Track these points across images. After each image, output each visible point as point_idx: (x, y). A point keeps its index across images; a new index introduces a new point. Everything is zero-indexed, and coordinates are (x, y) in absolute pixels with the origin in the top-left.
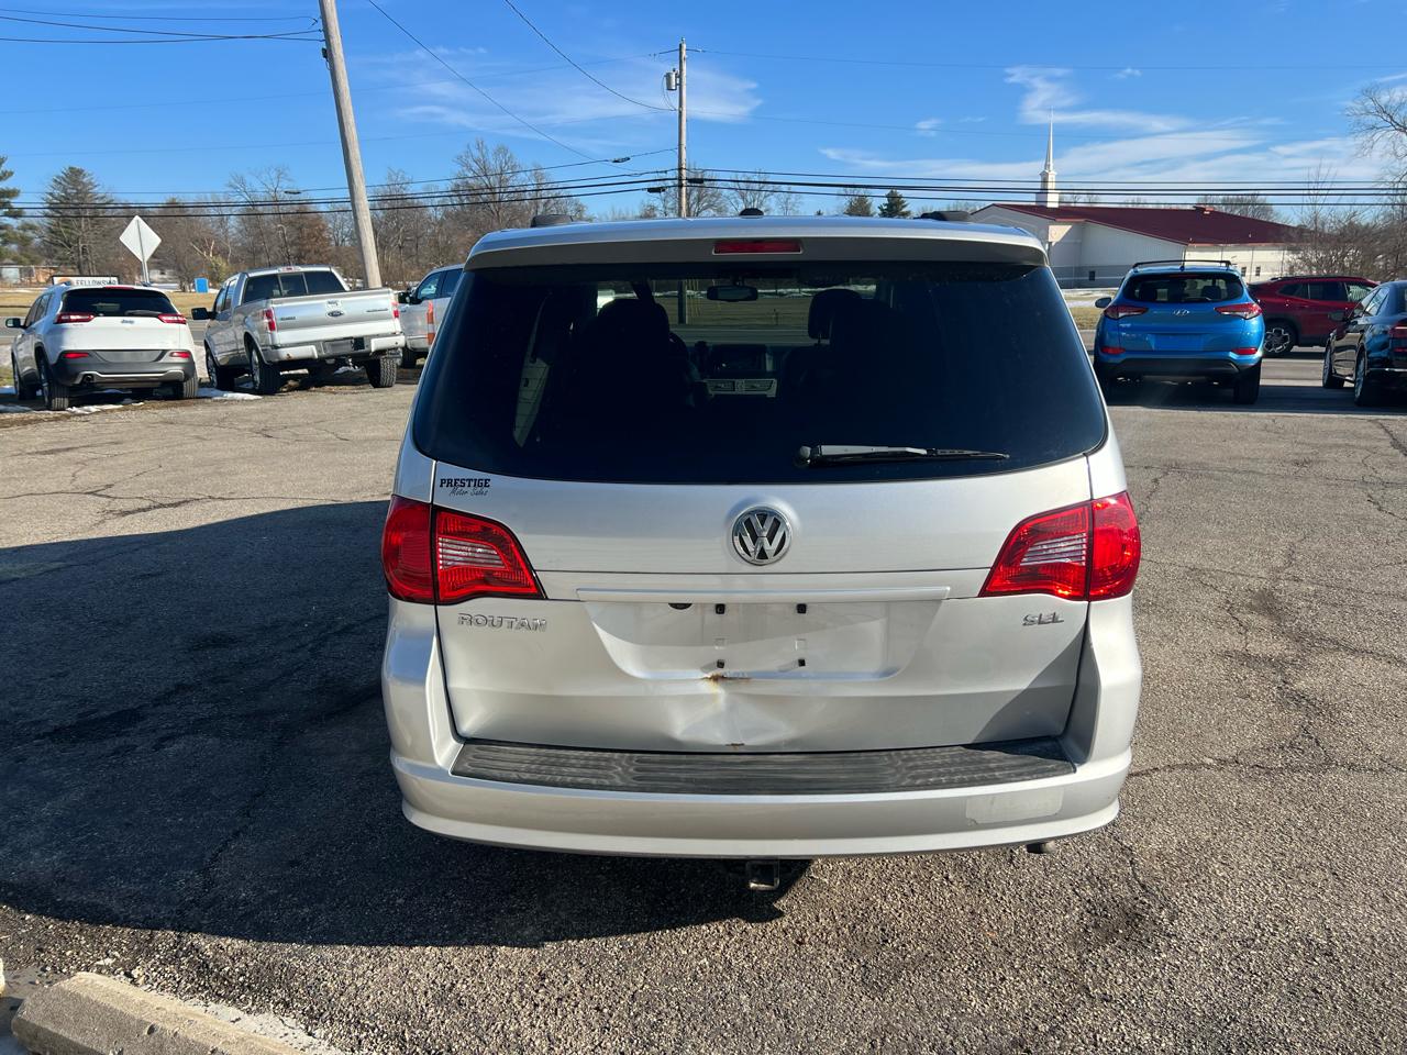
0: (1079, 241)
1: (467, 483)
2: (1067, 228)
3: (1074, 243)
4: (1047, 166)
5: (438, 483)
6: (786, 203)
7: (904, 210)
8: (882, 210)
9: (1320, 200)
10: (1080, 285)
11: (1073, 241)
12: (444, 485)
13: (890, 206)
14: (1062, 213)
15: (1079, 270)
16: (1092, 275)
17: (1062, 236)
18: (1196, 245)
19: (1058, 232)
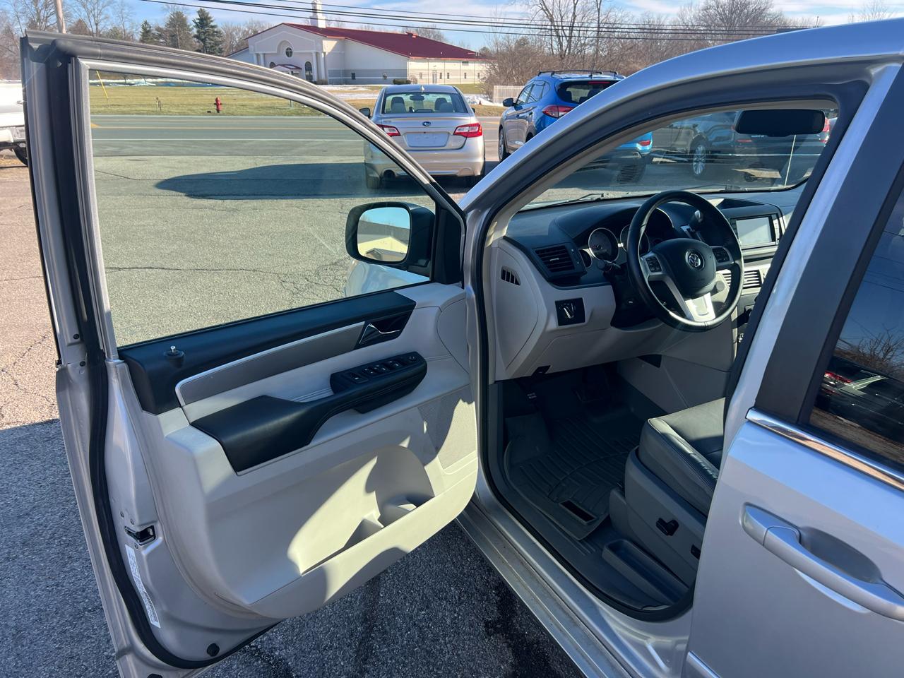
0: (343, 52)
2: (336, 42)
3: (340, 53)
6: (121, 12)
7: (212, 24)
8: (195, 23)
9: (499, 30)
10: (346, 82)
11: (339, 52)
13: (201, 20)
14: (329, 33)
15: (345, 72)
16: (353, 76)
17: (331, 48)
18: (414, 58)
19: (329, 45)
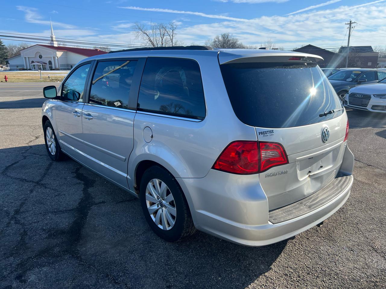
0: (66, 57)
1: (267, 133)
2: (62, 53)
4: (52, 34)
5: (258, 134)
7: (2, 44)
10: (68, 69)
11: (64, 57)
12: (260, 134)
14: (59, 49)
15: (68, 65)
16: (72, 66)
19: (59, 54)
